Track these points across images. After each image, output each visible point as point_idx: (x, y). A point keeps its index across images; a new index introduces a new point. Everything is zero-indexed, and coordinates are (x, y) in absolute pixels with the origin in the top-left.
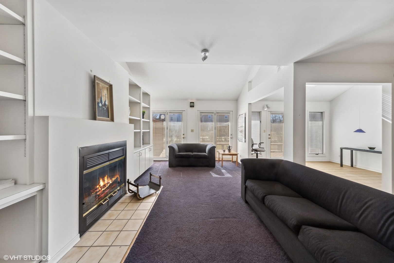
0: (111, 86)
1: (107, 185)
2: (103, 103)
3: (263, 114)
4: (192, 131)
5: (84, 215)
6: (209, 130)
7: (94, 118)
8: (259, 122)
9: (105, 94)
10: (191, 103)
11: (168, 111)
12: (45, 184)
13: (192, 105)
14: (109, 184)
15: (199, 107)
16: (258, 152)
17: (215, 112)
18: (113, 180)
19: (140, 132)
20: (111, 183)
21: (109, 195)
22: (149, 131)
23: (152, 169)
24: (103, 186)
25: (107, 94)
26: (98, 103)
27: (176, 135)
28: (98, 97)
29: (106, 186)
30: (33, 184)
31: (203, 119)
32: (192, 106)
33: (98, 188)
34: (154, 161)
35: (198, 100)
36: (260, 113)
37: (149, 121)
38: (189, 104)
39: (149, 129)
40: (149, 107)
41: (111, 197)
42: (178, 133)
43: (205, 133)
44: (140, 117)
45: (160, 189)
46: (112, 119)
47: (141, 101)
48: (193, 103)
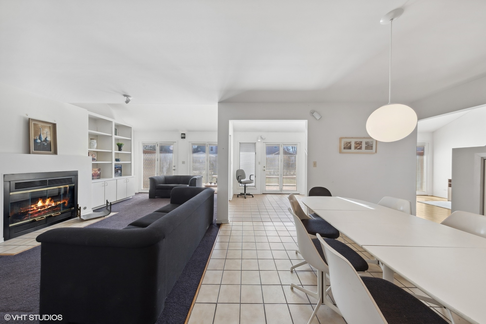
0: (54, 125)
1: (47, 207)
2: (43, 139)
3: (258, 145)
4: (183, 163)
5: (10, 225)
6: (201, 161)
7: (29, 153)
8: (255, 153)
9: (46, 131)
10: (182, 134)
11: (158, 143)
13: (183, 136)
14: (50, 206)
15: (190, 138)
16: (246, 185)
17: (207, 143)
18: (58, 204)
19: (112, 163)
20: (53, 205)
21: (48, 215)
22: (130, 162)
24: (40, 207)
25: (49, 132)
27: (167, 167)
28: (35, 136)
29: (44, 208)
32: (183, 138)
33: (33, 207)
35: (189, 131)
36: (255, 143)
37: (130, 153)
38: (180, 136)
39: (131, 161)
40: (130, 139)
41: (51, 216)
42: (170, 165)
43: (197, 165)
44: (112, 149)
45: (112, 214)
46: (55, 153)
47: (112, 133)
48: (185, 134)
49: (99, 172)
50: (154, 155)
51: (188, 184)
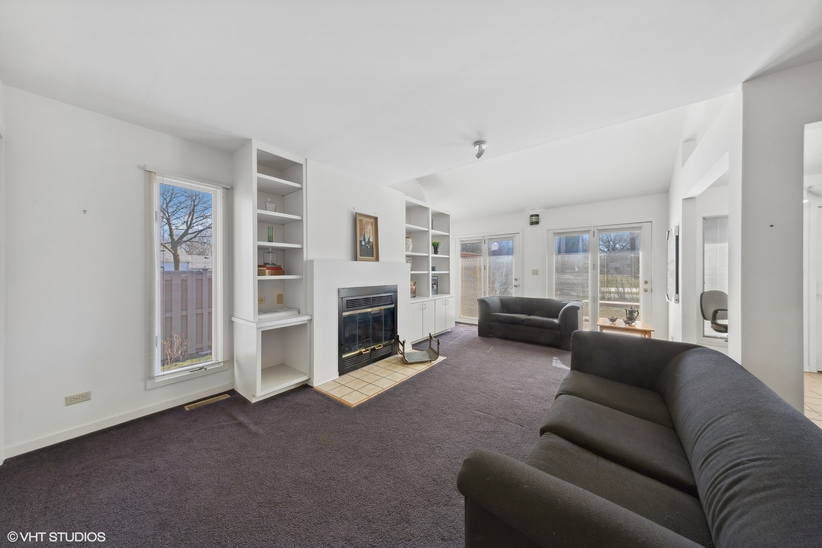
0: (376, 219)
2: (367, 240)
4: (535, 272)
5: (344, 356)
6: (577, 270)
7: (356, 259)
9: (369, 229)
10: (532, 216)
11: (486, 238)
12: (312, 316)
13: (535, 221)
15: (551, 222)
17: (593, 229)
19: (428, 274)
21: (372, 347)
22: (447, 272)
23: (450, 334)
25: (371, 229)
26: (361, 242)
27: (501, 280)
28: (361, 235)
30: (307, 315)
31: (563, 248)
32: (535, 223)
34: (456, 322)
35: (549, 207)
37: (448, 256)
38: (528, 220)
39: (449, 270)
40: (448, 234)
41: (374, 349)
42: (507, 275)
43: (569, 277)
44: (428, 253)
45: (441, 359)
46: (377, 259)
47: (428, 227)
48: (537, 215)
49: (414, 287)
50: (478, 259)
51: (556, 317)
